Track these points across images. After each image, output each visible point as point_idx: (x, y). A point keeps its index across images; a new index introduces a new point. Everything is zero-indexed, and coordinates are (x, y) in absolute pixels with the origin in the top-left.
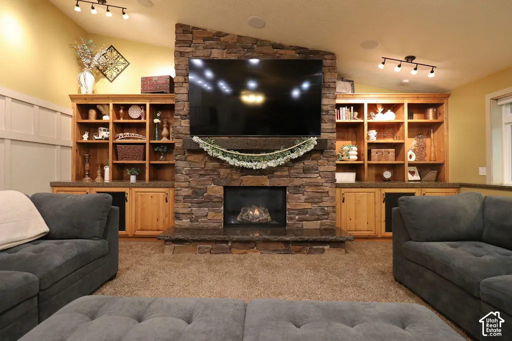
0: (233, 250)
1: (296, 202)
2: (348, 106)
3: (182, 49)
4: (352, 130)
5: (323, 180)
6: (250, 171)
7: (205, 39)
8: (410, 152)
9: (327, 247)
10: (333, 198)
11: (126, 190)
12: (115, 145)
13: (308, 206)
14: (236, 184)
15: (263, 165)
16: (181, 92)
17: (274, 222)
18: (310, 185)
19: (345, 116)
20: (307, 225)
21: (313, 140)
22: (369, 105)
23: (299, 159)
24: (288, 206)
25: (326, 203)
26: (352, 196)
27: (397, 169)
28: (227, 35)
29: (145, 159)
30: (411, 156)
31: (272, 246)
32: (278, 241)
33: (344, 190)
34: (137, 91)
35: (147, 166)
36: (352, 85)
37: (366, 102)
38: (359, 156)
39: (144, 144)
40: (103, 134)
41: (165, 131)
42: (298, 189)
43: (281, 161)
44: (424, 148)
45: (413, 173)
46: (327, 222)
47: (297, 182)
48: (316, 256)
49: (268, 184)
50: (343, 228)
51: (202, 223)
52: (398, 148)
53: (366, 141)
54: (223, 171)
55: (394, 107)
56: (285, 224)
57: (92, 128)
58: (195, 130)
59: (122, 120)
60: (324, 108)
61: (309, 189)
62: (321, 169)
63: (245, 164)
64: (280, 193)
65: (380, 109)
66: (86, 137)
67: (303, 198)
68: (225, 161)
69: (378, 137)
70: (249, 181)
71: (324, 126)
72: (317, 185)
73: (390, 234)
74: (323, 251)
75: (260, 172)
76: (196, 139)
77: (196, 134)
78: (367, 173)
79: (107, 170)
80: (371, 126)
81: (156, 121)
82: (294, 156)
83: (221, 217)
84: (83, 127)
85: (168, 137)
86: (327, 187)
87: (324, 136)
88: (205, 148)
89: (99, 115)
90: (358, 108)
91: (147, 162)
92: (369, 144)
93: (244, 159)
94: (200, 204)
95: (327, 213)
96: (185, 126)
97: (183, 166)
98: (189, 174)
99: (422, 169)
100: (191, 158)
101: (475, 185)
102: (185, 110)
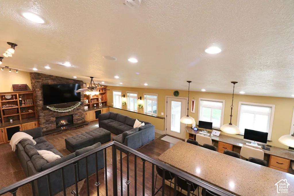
0: (63, 132)
1: (76, 117)
5: (82, 111)
7: (45, 77)
9: (84, 126)
11: (20, 125)
12: (3, 110)
13: (79, 118)
14: (59, 116)
15: (67, 111)
16: (39, 93)
17: (69, 123)
18: (79, 112)
20: (79, 122)
21: (80, 103)
24: (74, 119)
25: (83, 116)
27: (97, 104)
28: (52, 76)
29: (18, 113)
30: (100, 100)
31: (72, 129)
32: (74, 127)
33: (86, 112)
35: (20, 115)
36: (86, 84)
38: (89, 102)
39: (18, 108)
41: (23, 102)
42: (76, 114)
43: (72, 109)
45: (100, 104)
46: (84, 120)
47: (76, 112)
48: (83, 128)
49: (68, 114)
50: (87, 121)
51: (50, 128)
52: (97, 99)
53: (90, 99)
54: (56, 114)
56: (73, 123)
59: (4, 101)
60: (81, 94)
61: (78, 114)
62: (81, 108)
63: (63, 111)
64: (71, 116)
67: (77, 116)
68: (57, 112)
70: (63, 114)
71: (81, 98)
72: (81, 112)
73: (98, 119)
74: (84, 127)
76: (48, 107)
78: (91, 106)
81: (20, 99)
82: (75, 107)
83: (55, 125)
86: (83, 112)
87: (81, 101)
88: (51, 109)
92: (91, 99)
94: (49, 124)
95: (83, 118)
96: (41, 103)
97: (42, 114)
98: (44, 116)
99: (102, 103)
100: (44, 112)
101: (111, 106)
102: (41, 98)
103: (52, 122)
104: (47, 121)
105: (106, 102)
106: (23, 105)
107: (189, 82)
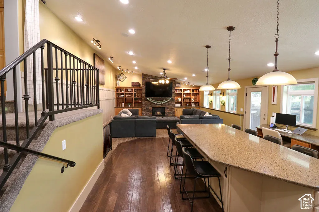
2: (179, 89)
3: (144, 79)
4: (180, 95)
6: (158, 104)
7: (148, 77)
8: (193, 100)
10: (174, 110)
12: (126, 98)
14: (155, 107)
15: (160, 103)
17: (162, 115)
18: (170, 107)
19: (178, 92)
20: (169, 115)
21: (170, 98)
22: (183, 89)
23: (168, 102)
24: (165, 111)
26: (178, 109)
27: (190, 103)
28: (153, 76)
29: (133, 101)
30: (192, 100)
33: (177, 108)
34: (131, 86)
36: (180, 85)
37: (183, 88)
38: (181, 100)
39: (133, 98)
40: (122, 95)
41: (136, 95)
42: (167, 108)
43: (164, 102)
44: (196, 98)
45: (193, 104)
47: (167, 106)
49: (161, 107)
52: (190, 98)
53: (183, 97)
54: (152, 104)
55: (190, 90)
57: (119, 94)
58: (147, 96)
59: (127, 92)
61: (169, 108)
62: (172, 104)
63: (157, 103)
64: (164, 109)
65: (186, 90)
66: (118, 96)
67: (168, 110)
68: (153, 102)
69: (186, 96)
70: (157, 106)
71: (173, 95)
75: (160, 105)
76: (147, 98)
77: (147, 97)
78: (183, 104)
79: (123, 104)
80: (184, 94)
81: (135, 92)
82: (167, 101)
83: (152, 114)
84: (117, 94)
85: (137, 96)
86: (173, 107)
87: (173, 97)
88: (149, 100)
89: (121, 91)
90: (181, 90)
91: (133, 102)
93: (157, 102)
94: (147, 111)
95: (173, 113)
96: (144, 95)
97: (144, 103)
98: (145, 105)
99: (195, 103)
100: (146, 102)
101: (202, 107)
102: (144, 92)
103: (149, 111)
104: (147, 109)
105: (198, 103)
106: (136, 97)
107: (208, 47)
